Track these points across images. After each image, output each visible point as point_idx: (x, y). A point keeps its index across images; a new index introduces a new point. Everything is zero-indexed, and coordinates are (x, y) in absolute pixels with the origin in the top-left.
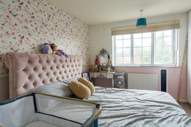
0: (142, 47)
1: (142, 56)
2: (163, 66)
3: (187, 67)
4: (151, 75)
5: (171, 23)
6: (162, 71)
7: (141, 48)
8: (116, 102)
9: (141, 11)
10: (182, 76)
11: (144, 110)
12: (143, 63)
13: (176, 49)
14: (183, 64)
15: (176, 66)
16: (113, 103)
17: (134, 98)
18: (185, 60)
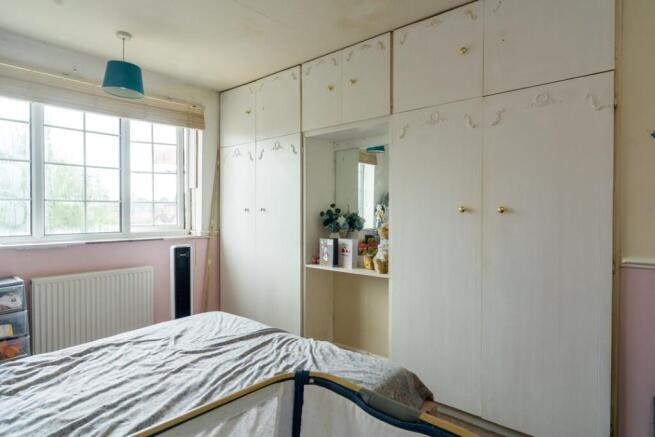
0: (85, 167)
1: (85, 201)
2: (164, 237)
3: (219, 236)
4: (129, 269)
5: (183, 107)
6: (178, 251)
7: (83, 168)
8: (140, 392)
9: (125, 35)
10: (210, 262)
11: (257, 367)
12: (89, 231)
13: (192, 185)
14: (211, 228)
15: (190, 233)
16: (137, 401)
17: (177, 355)
18: (216, 217)
